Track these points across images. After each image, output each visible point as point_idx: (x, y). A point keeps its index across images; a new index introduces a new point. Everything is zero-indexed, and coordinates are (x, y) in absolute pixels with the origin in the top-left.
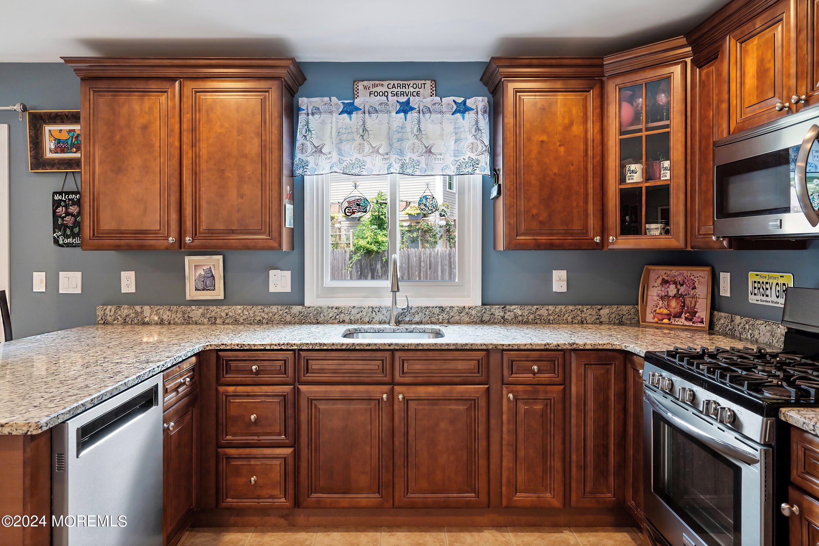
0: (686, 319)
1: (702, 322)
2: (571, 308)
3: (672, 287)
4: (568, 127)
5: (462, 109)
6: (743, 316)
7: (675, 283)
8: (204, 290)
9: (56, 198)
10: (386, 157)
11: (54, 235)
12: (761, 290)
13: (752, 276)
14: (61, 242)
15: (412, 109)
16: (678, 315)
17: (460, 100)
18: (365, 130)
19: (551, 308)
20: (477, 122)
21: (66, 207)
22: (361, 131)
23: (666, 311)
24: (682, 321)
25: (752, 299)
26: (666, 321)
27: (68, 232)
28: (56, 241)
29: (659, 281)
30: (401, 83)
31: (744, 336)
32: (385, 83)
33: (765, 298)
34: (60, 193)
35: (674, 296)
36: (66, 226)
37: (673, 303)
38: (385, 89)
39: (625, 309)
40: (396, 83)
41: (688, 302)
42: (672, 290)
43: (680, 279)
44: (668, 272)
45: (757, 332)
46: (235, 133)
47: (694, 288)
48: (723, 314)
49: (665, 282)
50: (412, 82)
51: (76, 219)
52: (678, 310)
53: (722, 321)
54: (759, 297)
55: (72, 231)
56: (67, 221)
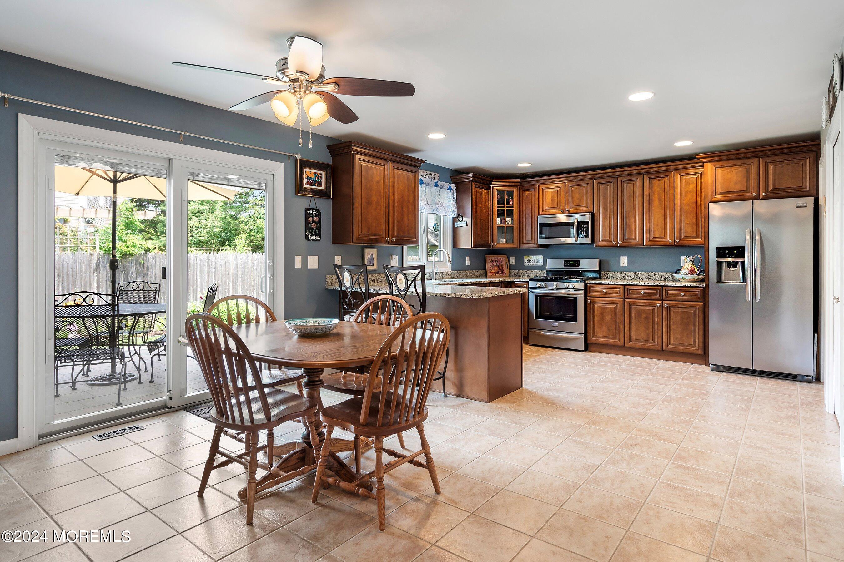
0: (501, 273)
1: (505, 274)
2: (472, 271)
3: (495, 262)
4: (485, 202)
5: (450, 189)
6: (523, 270)
7: (495, 261)
8: (370, 265)
9: (309, 211)
10: (431, 205)
11: (306, 234)
12: (530, 261)
13: (526, 257)
14: (310, 238)
15: (438, 186)
16: (498, 273)
17: (449, 185)
18: (425, 193)
19: (467, 271)
20: (454, 195)
21: (313, 217)
22: (424, 193)
23: (494, 271)
24: (499, 274)
25: (526, 264)
26: (494, 275)
27: (313, 232)
28: (307, 237)
29: (490, 261)
30: (430, 173)
31: (524, 276)
32: (426, 172)
33: (532, 263)
34: (310, 209)
35: (496, 266)
36: (312, 229)
37: (496, 268)
38: (425, 175)
39: (482, 271)
40: (428, 172)
41: (500, 268)
42: (495, 264)
43: (497, 259)
44: (493, 257)
45: (530, 274)
46: (406, 190)
47: (502, 262)
48: (514, 271)
49: (492, 261)
50: (433, 173)
51: (317, 225)
52: (497, 270)
53: (513, 273)
54: (529, 264)
55: (315, 232)
56: (313, 226)
